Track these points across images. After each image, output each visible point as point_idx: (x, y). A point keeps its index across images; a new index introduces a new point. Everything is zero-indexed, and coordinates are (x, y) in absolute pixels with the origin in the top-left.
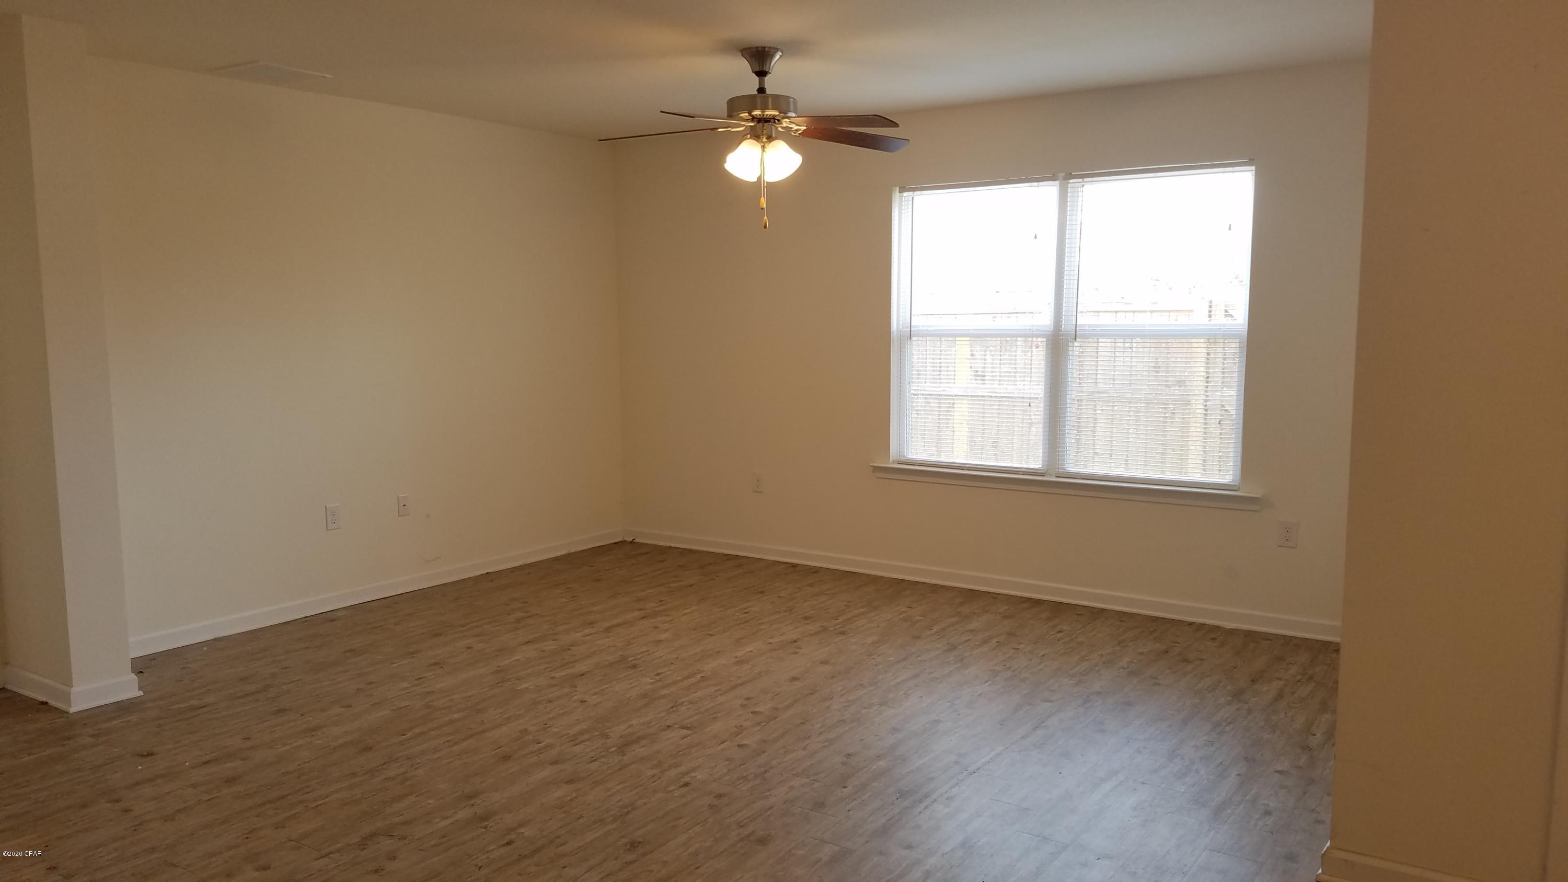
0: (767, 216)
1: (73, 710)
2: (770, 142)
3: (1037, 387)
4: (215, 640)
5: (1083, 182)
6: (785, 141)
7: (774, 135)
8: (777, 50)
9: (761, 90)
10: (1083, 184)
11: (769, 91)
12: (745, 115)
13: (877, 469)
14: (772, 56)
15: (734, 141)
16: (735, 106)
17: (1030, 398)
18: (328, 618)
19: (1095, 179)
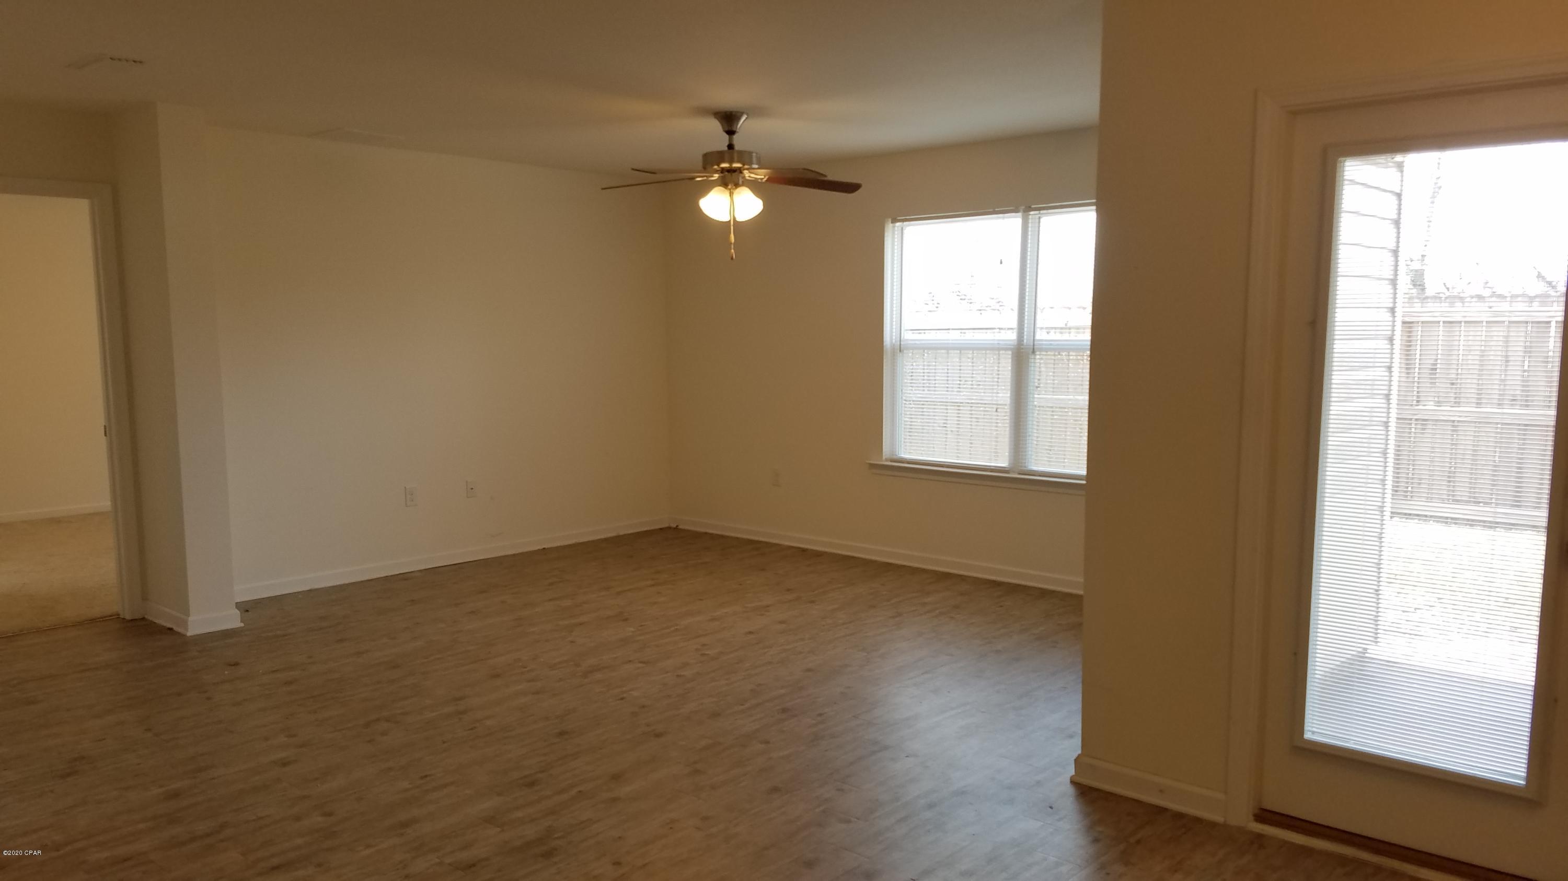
0: (734, 249)
1: (189, 634)
2: (736, 188)
3: (1005, 396)
4: (310, 591)
5: (1039, 214)
6: (750, 188)
7: (740, 182)
8: (742, 114)
9: (731, 146)
10: (1039, 215)
11: (737, 148)
12: (716, 167)
13: (873, 466)
14: (739, 119)
15: (705, 188)
16: (710, 160)
17: (997, 404)
18: (404, 577)
19: (1050, 211)
